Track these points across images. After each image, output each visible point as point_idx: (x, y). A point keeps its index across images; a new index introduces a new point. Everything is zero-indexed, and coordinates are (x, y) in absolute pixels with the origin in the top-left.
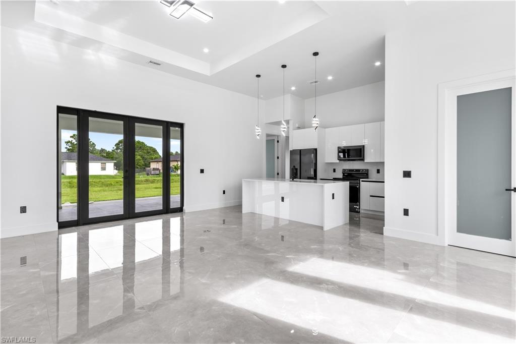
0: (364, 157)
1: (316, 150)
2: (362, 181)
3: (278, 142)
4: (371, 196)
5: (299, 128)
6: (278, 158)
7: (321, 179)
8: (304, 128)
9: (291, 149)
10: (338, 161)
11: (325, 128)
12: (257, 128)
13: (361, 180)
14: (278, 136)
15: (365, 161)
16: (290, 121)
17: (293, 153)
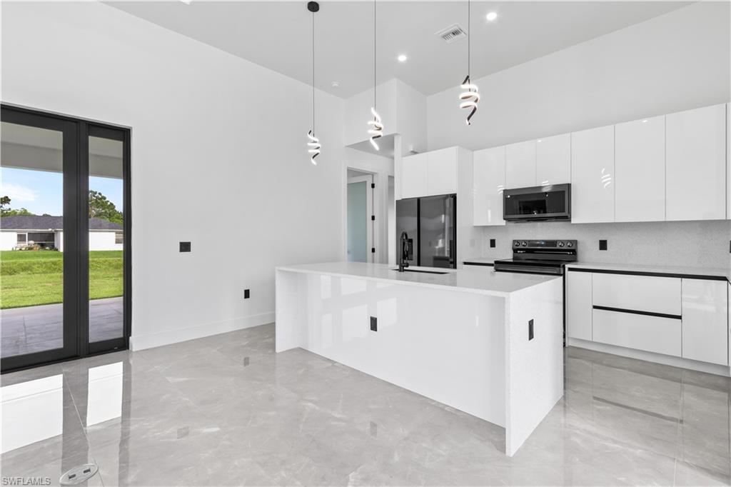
0: (569, 212)
1: (454, 197)
2: (570, 269)
3: (373, 186)
4: (595, 307)
5: (414, 153)
6: (373, 218)
7: (465, 263)
8: (426, 151)
9: (398, 197)
10: (503, 223)
11: (473, 150)
12: (311, 137)
13: (567, 266)
14: (373, 175)
15: (572, 222)
16: (396, 138)
17: (402, 206)
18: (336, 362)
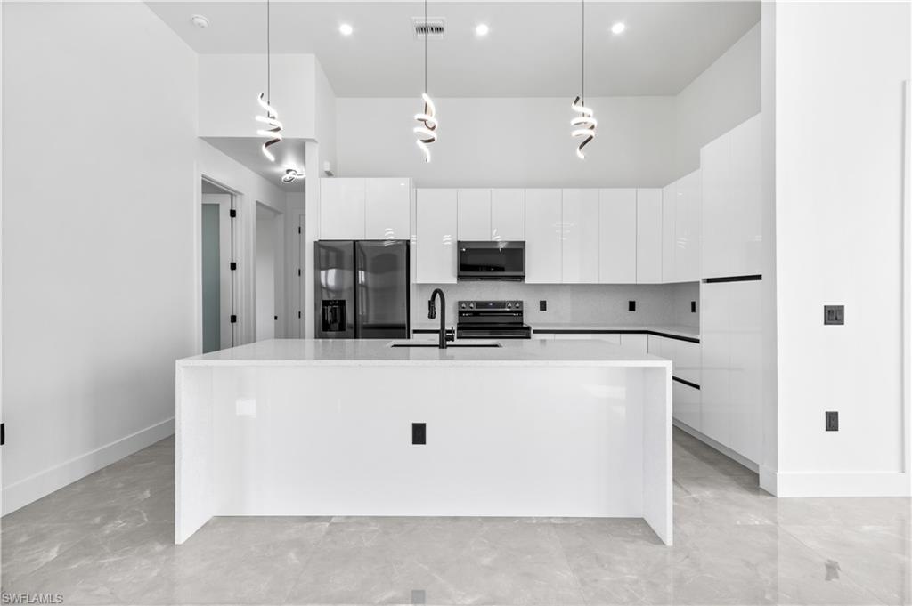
0: (523, 271)
1: (408, 243)
3: (233, 214)
5: (329, 175)
6: (234, 267)
10: (455, 281)
14: (232, 194)
15: (527, 281)
16: (308, 146)
18: (332, 517)
